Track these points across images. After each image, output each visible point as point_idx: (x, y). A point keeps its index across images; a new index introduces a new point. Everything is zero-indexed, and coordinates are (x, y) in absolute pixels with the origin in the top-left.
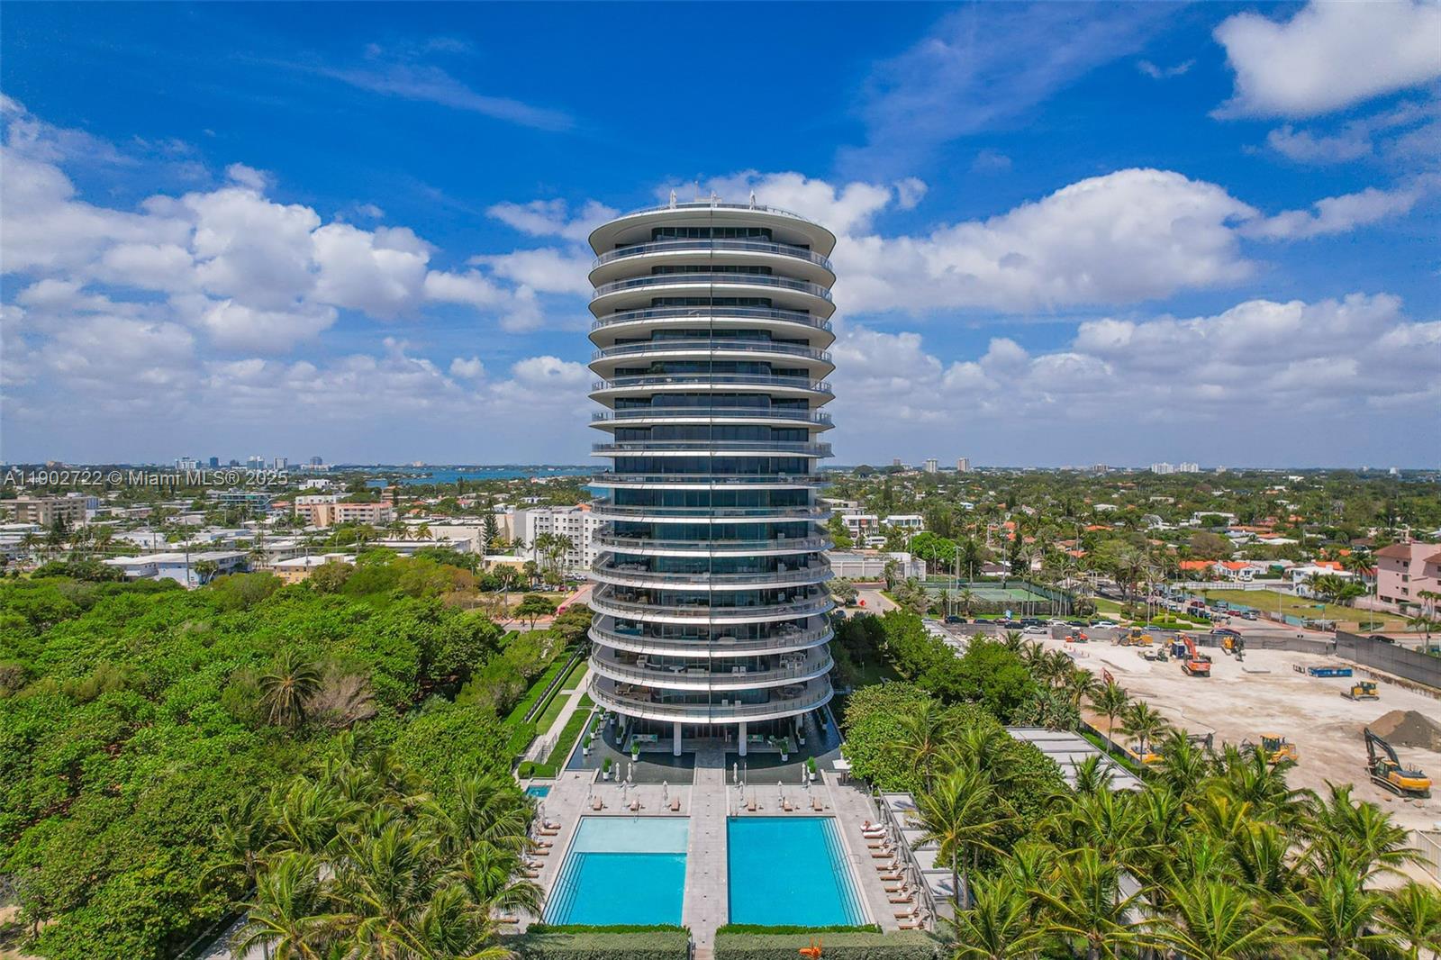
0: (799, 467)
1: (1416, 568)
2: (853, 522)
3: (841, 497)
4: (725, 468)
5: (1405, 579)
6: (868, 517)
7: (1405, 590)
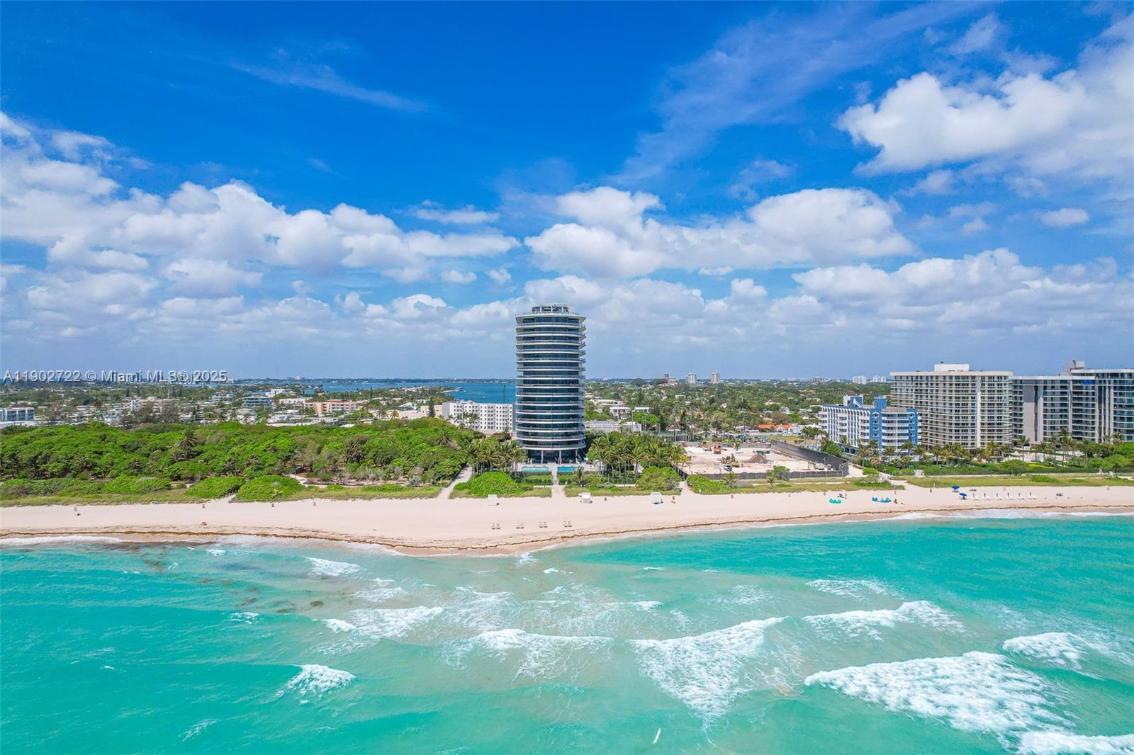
0: (576, 382)
2: (615, 411)
3: (614, 399)
4: (555, 382)
6: (624, 408)
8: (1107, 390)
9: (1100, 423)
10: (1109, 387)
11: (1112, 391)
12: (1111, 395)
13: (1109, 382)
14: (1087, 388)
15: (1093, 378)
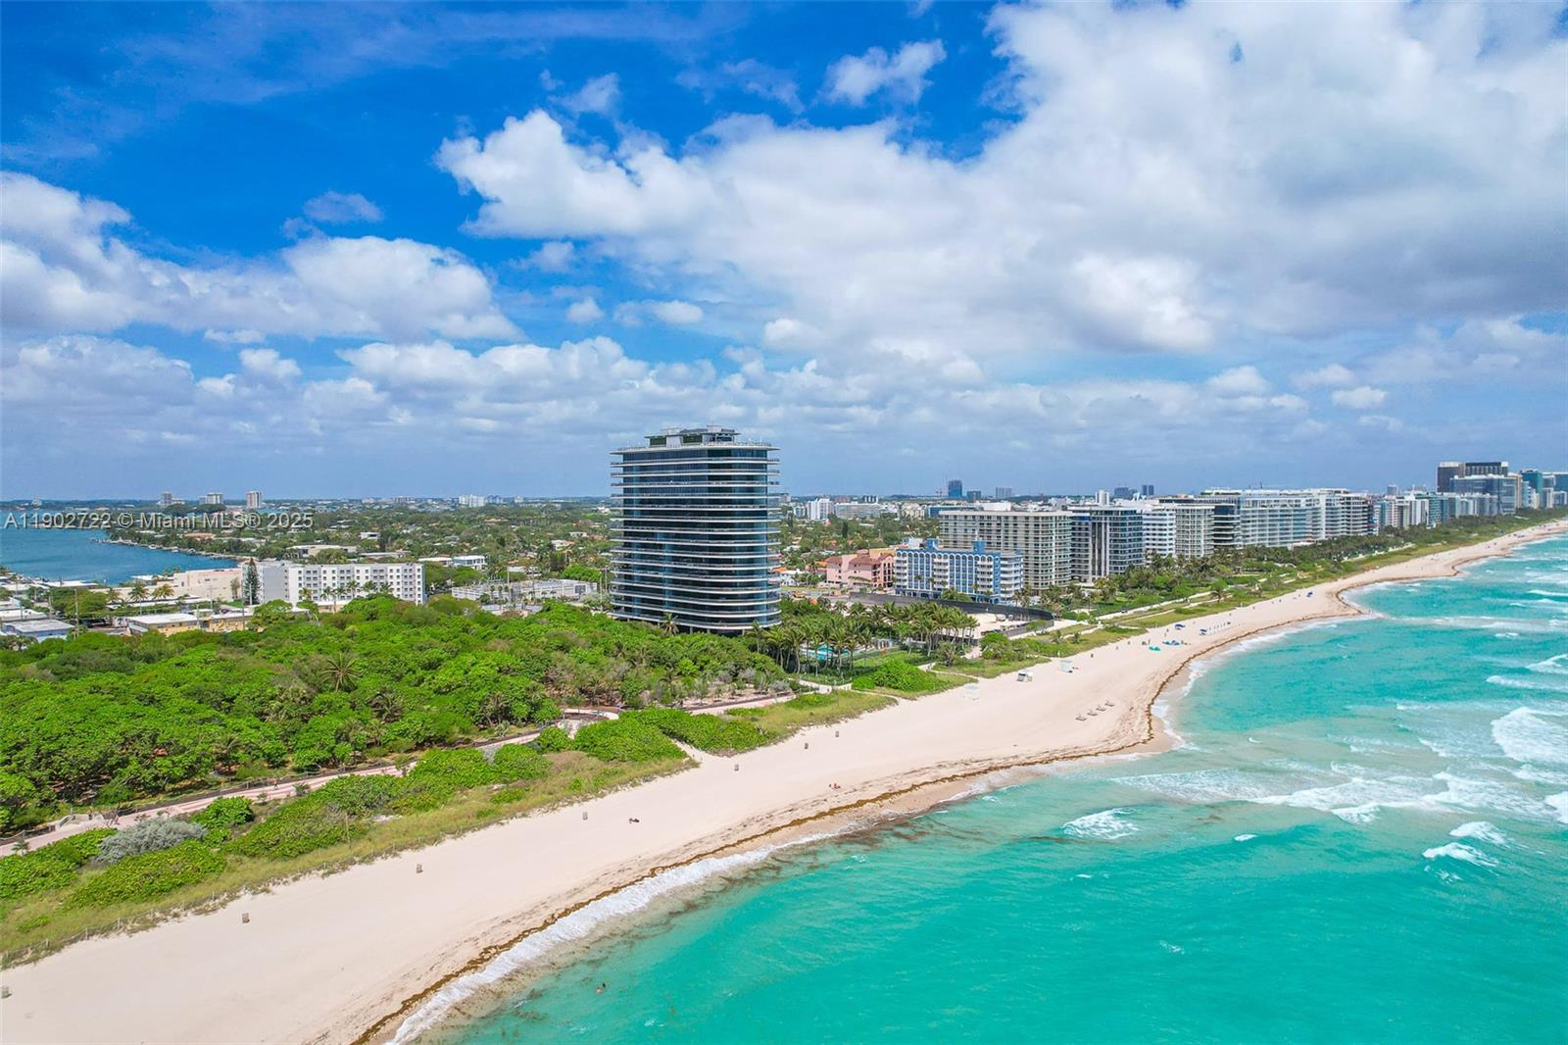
1: (845, 566)
5: (840, 572)
7: (840, 577)
8: (1103, 526)
9: (1094, 556)
10: (1106, 524)
11: (1108, 527)
12: (1107, 532)
13: (1106, 519)
14: (1080, 524)
15: (1088, 514)
